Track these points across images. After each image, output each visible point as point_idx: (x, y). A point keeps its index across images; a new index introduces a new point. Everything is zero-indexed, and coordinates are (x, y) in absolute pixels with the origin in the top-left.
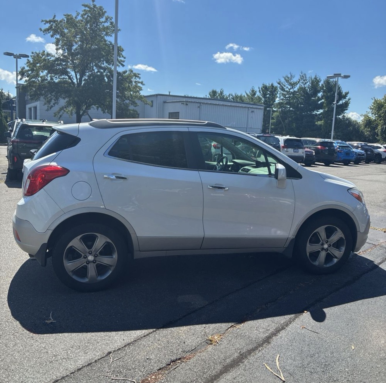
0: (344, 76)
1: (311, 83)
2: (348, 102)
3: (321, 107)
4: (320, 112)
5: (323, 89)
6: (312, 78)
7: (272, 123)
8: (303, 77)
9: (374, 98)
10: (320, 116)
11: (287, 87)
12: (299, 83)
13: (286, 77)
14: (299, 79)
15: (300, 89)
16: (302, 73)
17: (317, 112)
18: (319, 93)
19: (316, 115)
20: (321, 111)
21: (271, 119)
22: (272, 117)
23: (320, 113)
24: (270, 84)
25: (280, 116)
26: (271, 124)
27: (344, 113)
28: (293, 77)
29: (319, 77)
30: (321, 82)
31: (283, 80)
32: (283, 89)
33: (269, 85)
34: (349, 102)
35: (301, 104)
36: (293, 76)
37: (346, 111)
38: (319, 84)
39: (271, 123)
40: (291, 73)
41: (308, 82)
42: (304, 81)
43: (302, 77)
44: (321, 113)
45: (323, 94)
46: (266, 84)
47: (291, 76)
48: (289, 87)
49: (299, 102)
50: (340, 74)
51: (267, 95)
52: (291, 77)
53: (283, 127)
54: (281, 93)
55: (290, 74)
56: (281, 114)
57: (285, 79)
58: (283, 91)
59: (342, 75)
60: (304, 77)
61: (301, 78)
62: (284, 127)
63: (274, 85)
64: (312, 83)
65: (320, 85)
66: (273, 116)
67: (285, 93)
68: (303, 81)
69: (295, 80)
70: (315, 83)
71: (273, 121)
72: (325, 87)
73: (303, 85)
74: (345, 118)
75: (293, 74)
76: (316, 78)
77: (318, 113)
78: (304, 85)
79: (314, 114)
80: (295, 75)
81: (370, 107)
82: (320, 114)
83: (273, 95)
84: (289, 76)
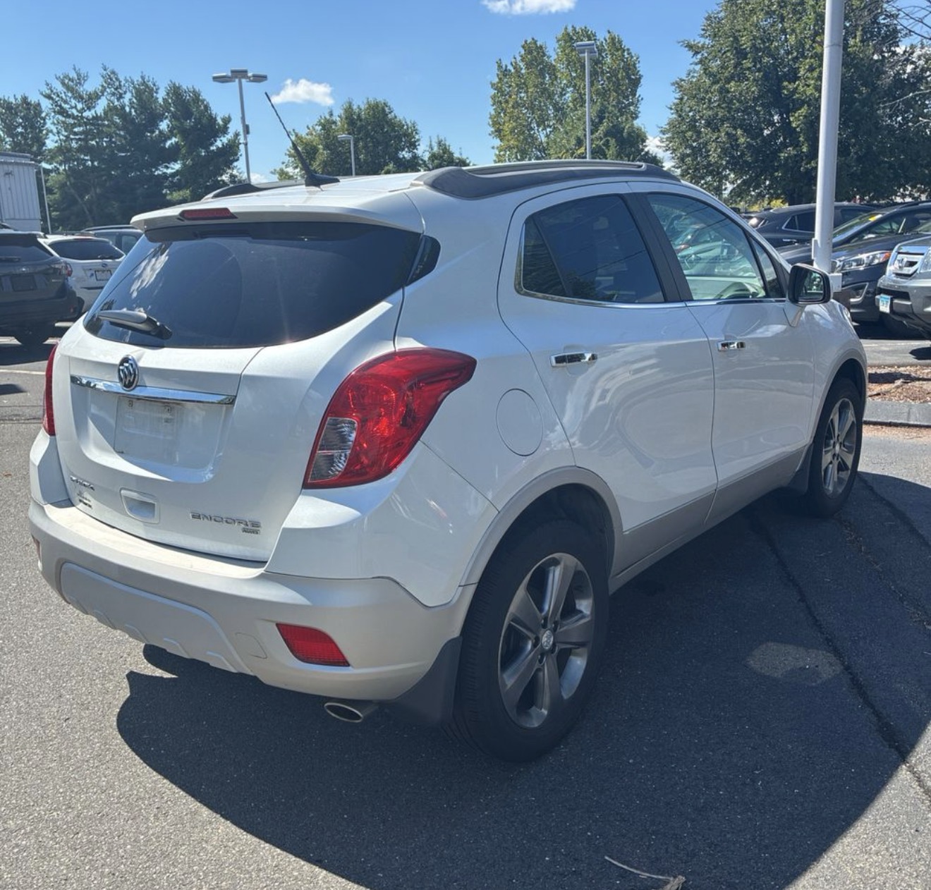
0: (254, 76)
1: (134, 95)
2: (235, 142)
3: (172, 155)
4: (172, 169)
5: (169, 111)
6: (136, 83)
7: (50, 203)
8: (111, 79)
9: (294, 130)
10: (175, 180)
11: (73, 107)
12: (103, 95)
13: (64, 77)
14: (102, 86)
15: (110, 110)
16: (105, 70)
17: (165, 170)
18: (162, 121)
19: (165, 176)
20: (177, 166)
21: (47, 194)
22: (46, 188)
23: (173, 171)
24: (19, 98)
25: (68, 183)
26: (49, 206)
27: (233, 169)
28: (85, 80)
29: (151, 80)
30: (160, 91)
31: (59, 87)
32: (62, 112)
33: (16, 99)
34: (237, 141)
35: (121, 149)
36: (82, 75)
37: (235, 164)
38: (157, 98)
39: (48, 204)
40: (77, 69)
41: (125, 93)
42: (116, 89)
43: (109, 80)
44: (177, 171)
45: (171, 125)
46: (6, 99)
47: (79, 75)
48: (80, 106)
49: (113, 145)
50: (246, 72)
51: (17, 127)
52: (79, 79)
53: (85, 212)
54: (58, 123)
55: (75, 69)
56: (72, 179)
57: (63, 84)
58: (64, 116)
59: (250, 74)
60: (114, 79)
61: (105, 82)
62: (87, 212)
63: (29, 101)
64: (139, 94)
65: (160, 101)
66: (48, 184)
67: (71, 121)
68: (113, 89)
69: (90, 86)
70: (144, 93)
71: (52, 197)
72: (172, 105)
73: (116, 100)
74: (236, 179)
75: (83, 72)
76: (144, 82)
77: (169, 171)
78: (118, 100)
79: (158, 175)
80: (87, 73)
81: (288, 153)
82: (173, 175)
83: (33, 127)
84: (73, 75)
